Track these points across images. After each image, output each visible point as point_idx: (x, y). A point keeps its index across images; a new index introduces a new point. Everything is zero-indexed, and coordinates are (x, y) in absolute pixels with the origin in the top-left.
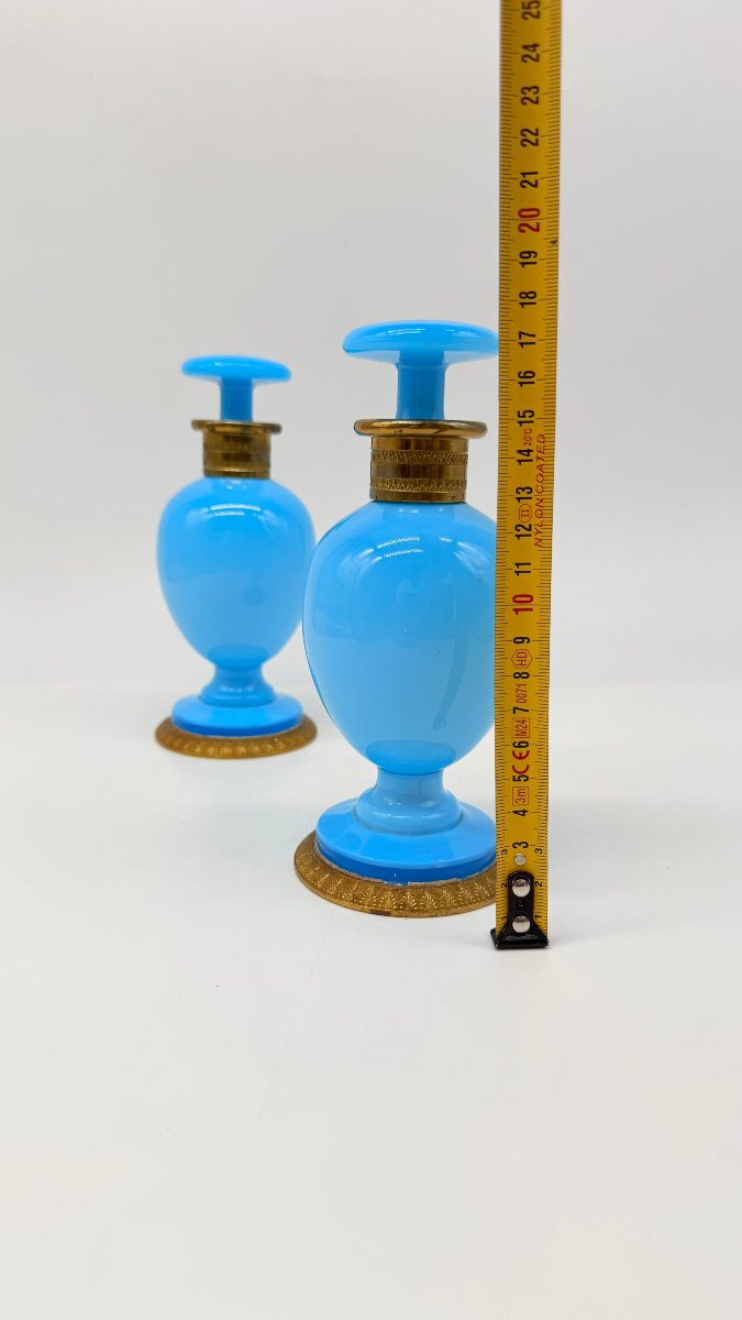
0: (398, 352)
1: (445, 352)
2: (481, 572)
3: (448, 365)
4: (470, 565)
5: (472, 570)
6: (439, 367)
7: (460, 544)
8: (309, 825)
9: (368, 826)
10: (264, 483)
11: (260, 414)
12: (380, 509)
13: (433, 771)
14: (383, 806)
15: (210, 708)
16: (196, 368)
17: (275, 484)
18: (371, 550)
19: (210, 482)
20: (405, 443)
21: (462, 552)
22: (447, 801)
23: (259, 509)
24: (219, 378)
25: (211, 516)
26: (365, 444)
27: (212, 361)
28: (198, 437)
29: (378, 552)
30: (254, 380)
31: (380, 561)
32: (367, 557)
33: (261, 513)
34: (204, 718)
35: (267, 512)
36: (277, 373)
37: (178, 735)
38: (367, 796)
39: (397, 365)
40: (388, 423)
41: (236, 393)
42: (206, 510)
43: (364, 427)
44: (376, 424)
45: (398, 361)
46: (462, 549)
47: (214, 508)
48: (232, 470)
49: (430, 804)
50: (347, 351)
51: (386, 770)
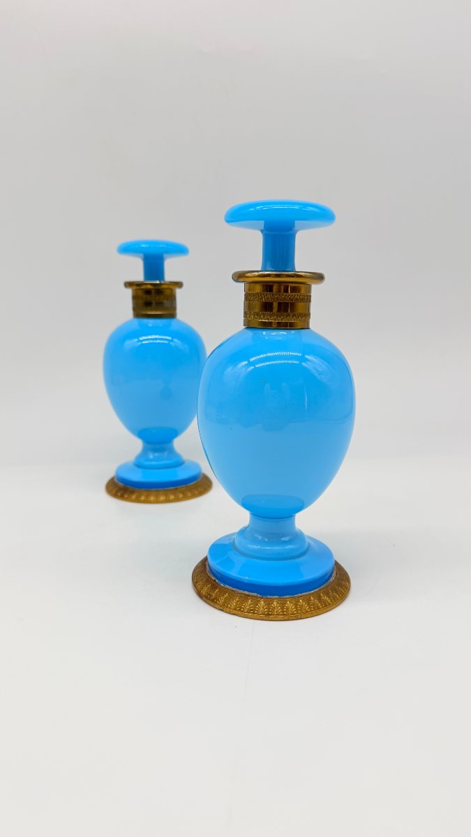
0: (263, 222)
1: (296, 222)
2: (322, 376)
3: (297, 231)
4: (314, 371)
5: (316, 375)
6: (292, 232)
7: (307, 356)
8: (203, 553)
9: (242, 554)
10: (173, 322)
11: (169, 276)
12: (250, 333)
13: (289, 515)
14: (255, 541)
15: (140, 470)
16: (127, 249)
17: (179, 321)
18: (246, 362)
19: (137, 321)
20: (268, 287)
21: (309, 363)
22: (298, 537)
23: (170, 338)
24: (142, 255)
25: (140, 343)
26: (240, 288)
27: (138, 243)
28: (129, 292)
29: (250, 364)
30: (165, 255)
31: (253, 369)
32: (243, 366)
33: (172, 340)
34: (137, 476)
35: (175, 340)
36: (180, 250)
37: (122, 489)
38: (242, 532)
39: (262, 231)
40: (256, 274)
41: (154, 264)
42: (136, 340)
43: (239, 277)
44: (249, 275)
45: (263, 228)
46: (307, 360)
47: (141, 339)
48: (153, 313)
49: (286, 539)
50: (228, 222)
51: (256, 514)
